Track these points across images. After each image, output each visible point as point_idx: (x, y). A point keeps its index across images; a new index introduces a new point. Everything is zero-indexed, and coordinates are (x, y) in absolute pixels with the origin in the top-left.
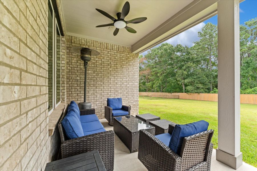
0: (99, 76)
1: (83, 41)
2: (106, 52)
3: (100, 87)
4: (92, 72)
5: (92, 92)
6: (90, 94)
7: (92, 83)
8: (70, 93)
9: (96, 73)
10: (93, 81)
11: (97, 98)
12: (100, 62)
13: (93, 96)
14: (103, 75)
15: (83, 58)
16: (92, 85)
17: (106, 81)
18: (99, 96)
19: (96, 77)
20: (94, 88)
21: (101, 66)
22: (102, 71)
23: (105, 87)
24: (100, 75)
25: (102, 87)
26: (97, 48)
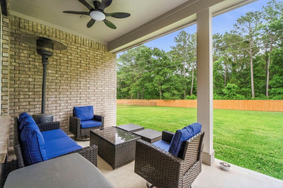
0: (64, 78)
1: (39, 28)
2: (75, 47)
3: (66, 93)
4: (53, 72)
5: (53, 99)
6: (50, 102)
7: (54, 87)
8: (17, 100)
9: (59, 73)
10: (54, 84)
11: (61, 108)
12: (66, 59)
13: (54, 105)
14: (69, 76)
15: (40, 52)
16: (53, 90)
17: (74, 85)
18: (63, 105)
19: (60, 78)
20: (56, 93)
21: (68, 65)
22: (68, 71)
23: (72, 93)
24: (65, 76)
25: (69, 93)
26: (62, 41)
